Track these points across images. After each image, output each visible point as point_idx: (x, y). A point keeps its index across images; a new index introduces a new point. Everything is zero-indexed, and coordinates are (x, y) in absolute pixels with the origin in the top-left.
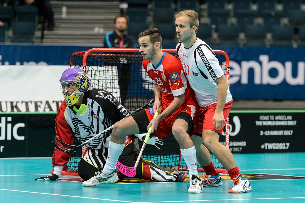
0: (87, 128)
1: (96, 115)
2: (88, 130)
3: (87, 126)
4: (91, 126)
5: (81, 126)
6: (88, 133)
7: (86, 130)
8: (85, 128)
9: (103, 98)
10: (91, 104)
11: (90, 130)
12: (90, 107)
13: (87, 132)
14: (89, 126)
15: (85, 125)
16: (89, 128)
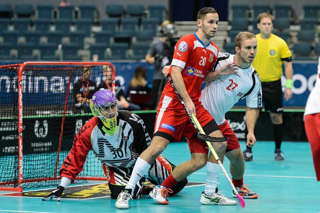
0: (114, 151)
1: (126, 137)
2: (115, 152)
3: (115, 148)
4: (118, 149)
5: (108, 147)
6: (114, 156)
7: (113, 152)
8: (112, 149)
9: (137, 121)
10: (122, 126)
11: (116, 153)
12: (121, 129)
13: (113, 154)
14: (117, 149)
15: (112, 147)
16: (116, 150)
